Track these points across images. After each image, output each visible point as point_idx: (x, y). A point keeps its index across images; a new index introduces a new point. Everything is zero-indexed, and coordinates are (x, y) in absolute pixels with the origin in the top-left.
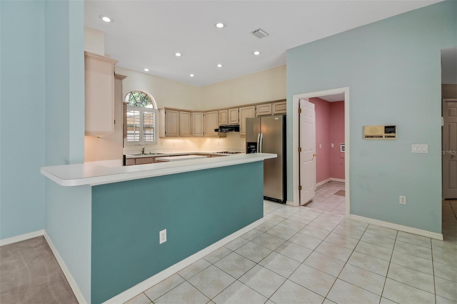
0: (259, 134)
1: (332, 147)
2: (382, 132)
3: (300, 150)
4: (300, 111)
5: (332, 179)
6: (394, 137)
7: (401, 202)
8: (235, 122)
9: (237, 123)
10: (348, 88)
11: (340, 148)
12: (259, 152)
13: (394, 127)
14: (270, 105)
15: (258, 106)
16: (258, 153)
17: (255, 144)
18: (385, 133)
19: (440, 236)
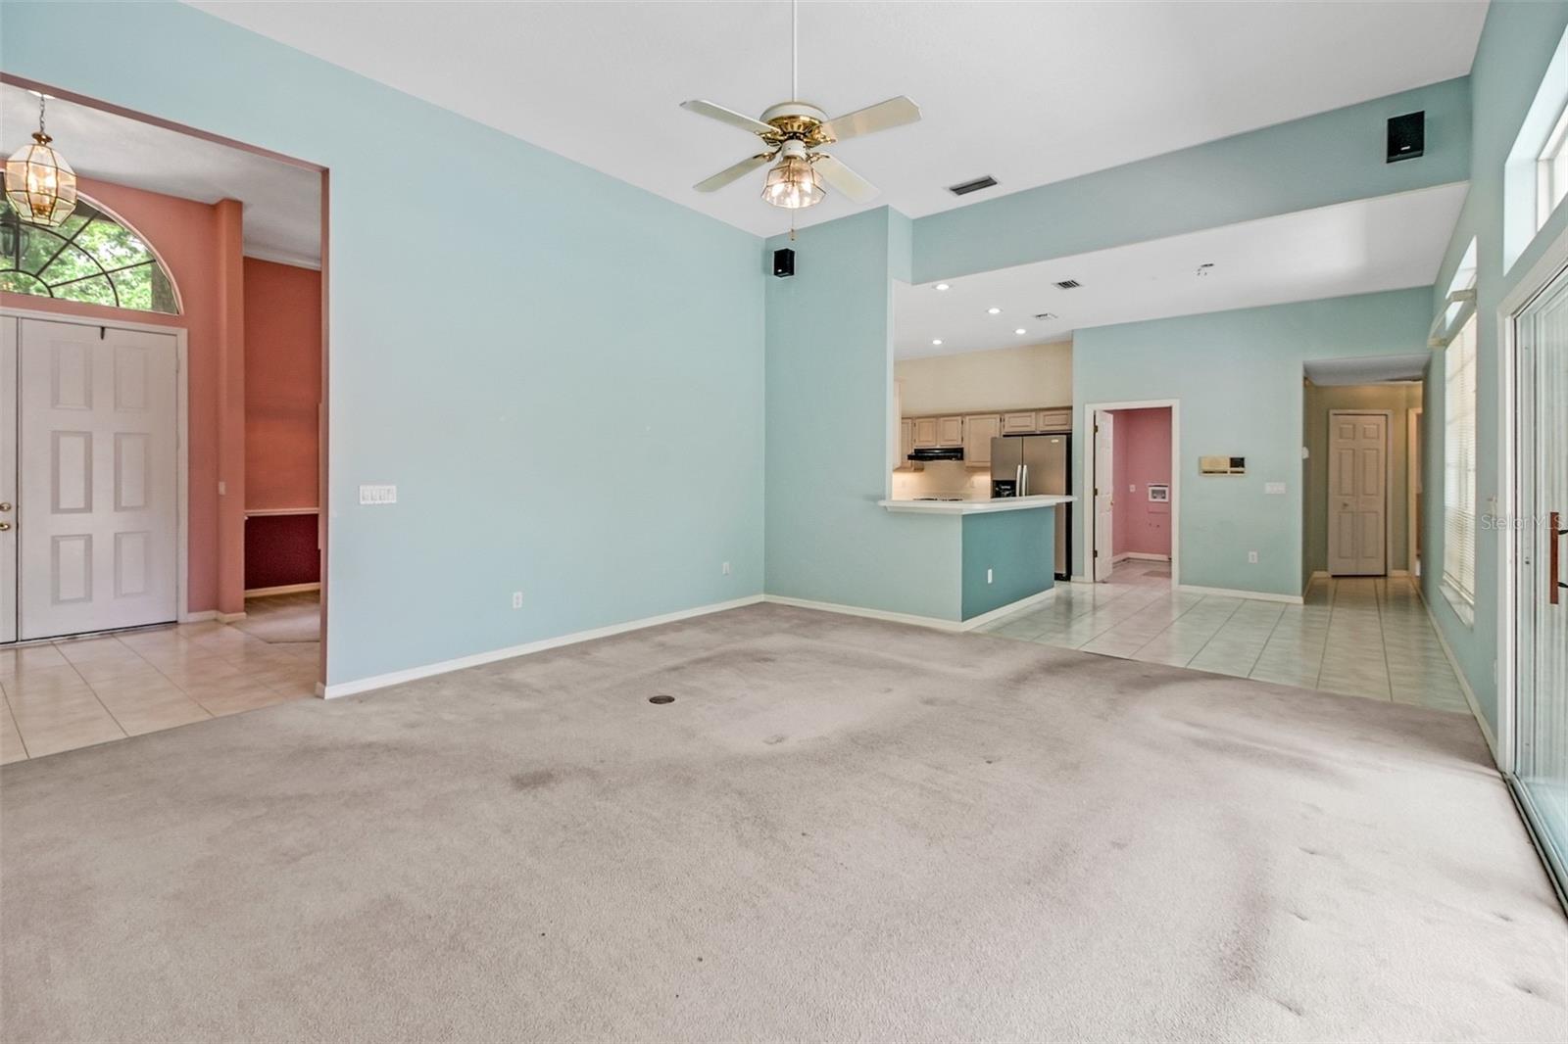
0: (1020, 467)
1: (1131, 490)
2: (1226, 466)
3: (1095, 492)
4: (1096, 429)
5: (1131, 555)
6: (1242, 472)
7: (1250, 560)
8: (955, 443)
9: (960, 443)
10: (1178, 401)
11: (1148, 494)
12: (1020, 495)
13: (1243, 459)
14: (1033, 414)
15: (1007, 416)
16: (1018, 497)
17: (1013, 484)
18: (1231, 466)
19: (1300, 600)
